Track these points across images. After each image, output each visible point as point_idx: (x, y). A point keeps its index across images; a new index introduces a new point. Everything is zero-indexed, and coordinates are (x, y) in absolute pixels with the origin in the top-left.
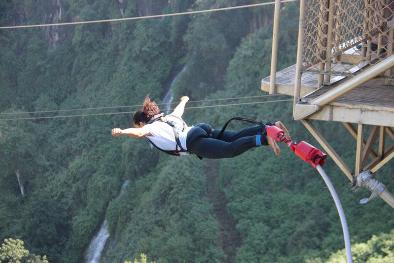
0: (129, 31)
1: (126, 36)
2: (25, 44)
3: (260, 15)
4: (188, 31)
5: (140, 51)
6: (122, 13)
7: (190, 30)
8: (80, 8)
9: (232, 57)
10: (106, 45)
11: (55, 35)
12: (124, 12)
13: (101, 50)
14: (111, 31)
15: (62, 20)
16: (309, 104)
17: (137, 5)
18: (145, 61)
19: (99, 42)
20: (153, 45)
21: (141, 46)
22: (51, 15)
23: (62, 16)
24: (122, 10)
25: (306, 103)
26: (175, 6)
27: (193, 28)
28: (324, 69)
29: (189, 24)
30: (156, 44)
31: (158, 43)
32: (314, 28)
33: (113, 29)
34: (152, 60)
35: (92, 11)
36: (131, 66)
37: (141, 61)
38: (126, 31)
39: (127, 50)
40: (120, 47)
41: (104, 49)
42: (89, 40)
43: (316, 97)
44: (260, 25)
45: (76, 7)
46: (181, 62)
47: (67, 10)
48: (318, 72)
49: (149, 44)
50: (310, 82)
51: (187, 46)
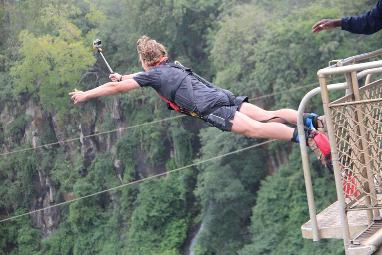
0: (131, 198)
1: (130, 203)
2: (15, 237)
3: (277, 151)
4: (198, 184)
5: (148, 216)
6: (121, 179)
7: (201, 182)
8: (72, 184)
9: (254, 203)
10: (108, 218)
11: (48, 220)
12: (122, 176)
13: (102, 226)
14: (111, 201)
15: (54, 201)
16: (363, 245)
17: (136, 167)
18: (155, 228)
19: (99, 217)
20: (161, 207)
21: (148, 211)
22: (40, 199)
23: (54, 197)
24: (120, 176)
25: (359, 245)
26: (179, 159)
27: (203, 180)
28: (370, 204)
29: (199, 176)
30: (164, 206)
31: (168, 204)
32: (349, 159)
33: (113, 199)
34: (163, 224)
35: (86, 184)
36: (140, 236)
37: (151, 228)
38: (129, 198)
39: (133, 218)
40: (125, 218)
41: (106, 223)
42: (87, 217)
43: (369, 236)
44: (279, 161)
45: (67, 183)
46: (197, 220)
47: (58, 189)
48: (364, 207)
49: (157, 207)
50: (357, 219)
51: (201, 200)
